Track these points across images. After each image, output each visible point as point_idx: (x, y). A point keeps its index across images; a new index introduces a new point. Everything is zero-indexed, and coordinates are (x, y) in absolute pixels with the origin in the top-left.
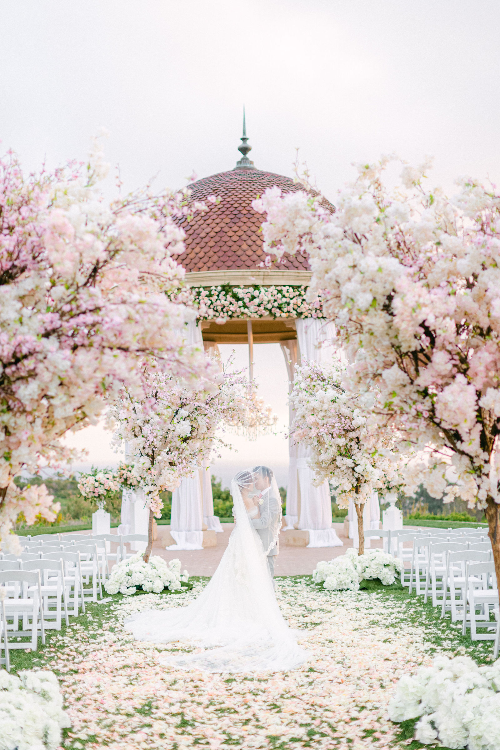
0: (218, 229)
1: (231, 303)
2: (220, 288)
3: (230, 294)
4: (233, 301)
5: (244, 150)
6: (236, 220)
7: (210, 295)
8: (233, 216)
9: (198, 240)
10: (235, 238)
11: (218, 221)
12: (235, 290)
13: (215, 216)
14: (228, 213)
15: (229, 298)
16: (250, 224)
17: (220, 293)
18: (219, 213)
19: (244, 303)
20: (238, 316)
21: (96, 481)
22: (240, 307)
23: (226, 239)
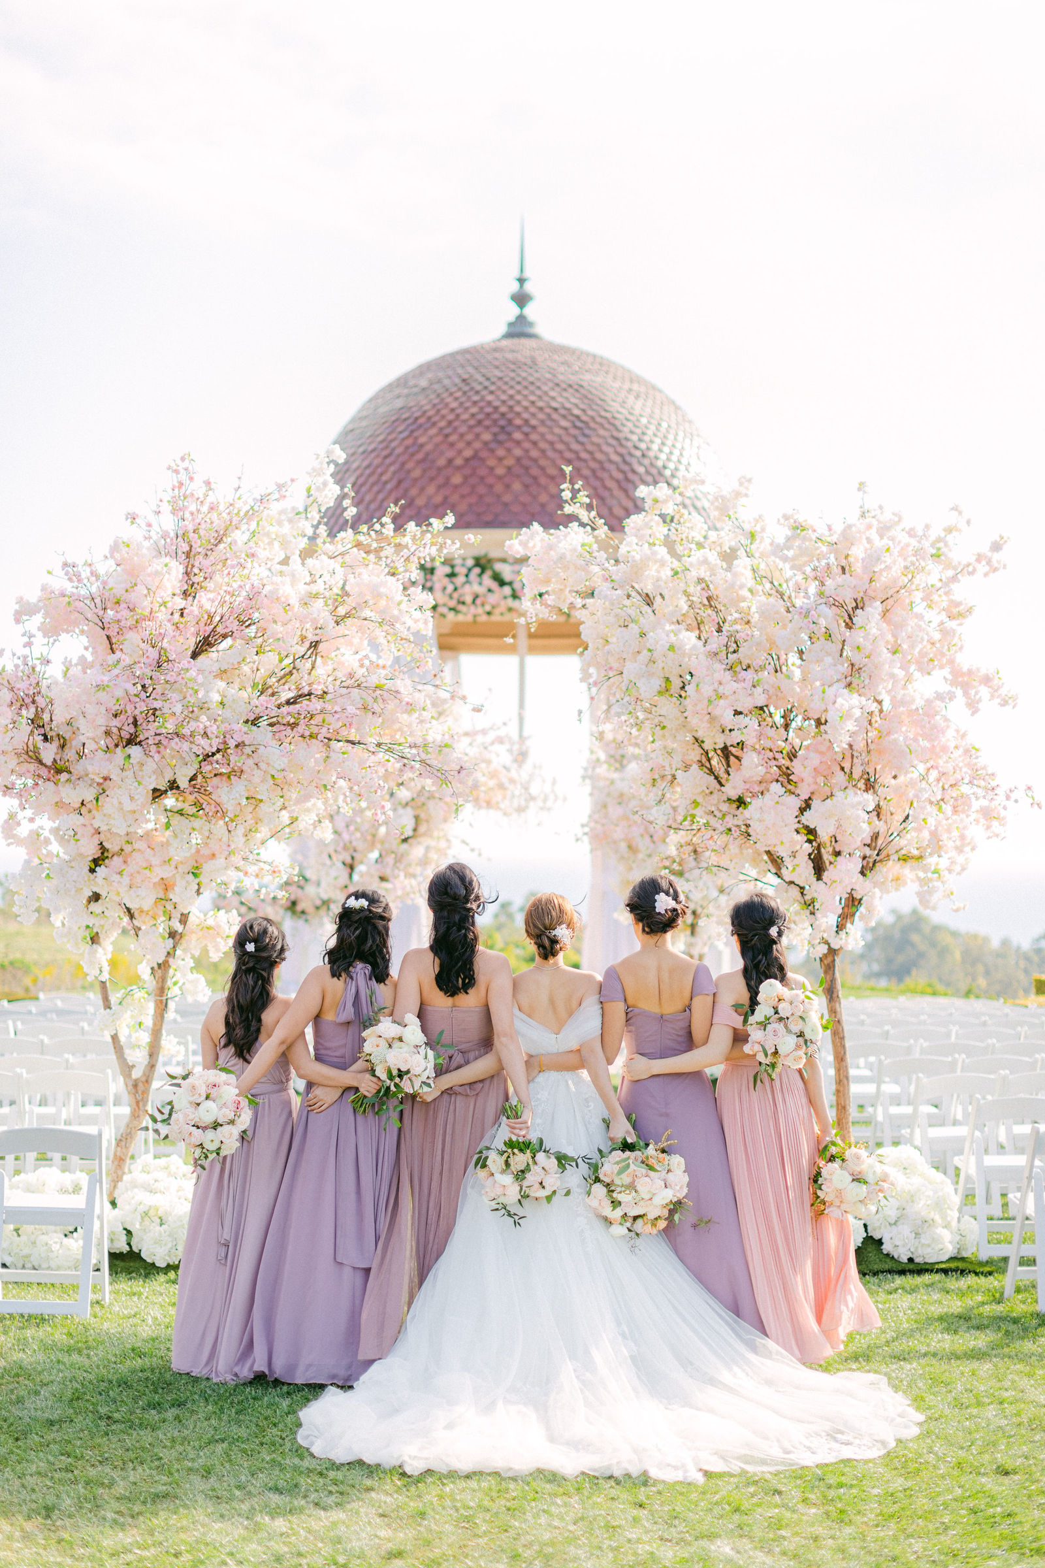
0: (468, 453)
1: (490, 590)
2: (470, 562)
3: (488, 573)
4: (494, 585)
5: (521, 299)
6: (502, 437)
7: (452, 575)
8: (495, 430)
9: (433, 473)
10: (500, 471)
11: (470, 437)
12: (498, 567)
13: (463, 429)
14: (487, 423)
15: (487, 580)
16: (527, 445)
17: (470, 570)
18: (472, 422)
19: (513, 590)
20: (502, 614)
21: (242, 903)
22: (505, 598)
23: (482, 472)
